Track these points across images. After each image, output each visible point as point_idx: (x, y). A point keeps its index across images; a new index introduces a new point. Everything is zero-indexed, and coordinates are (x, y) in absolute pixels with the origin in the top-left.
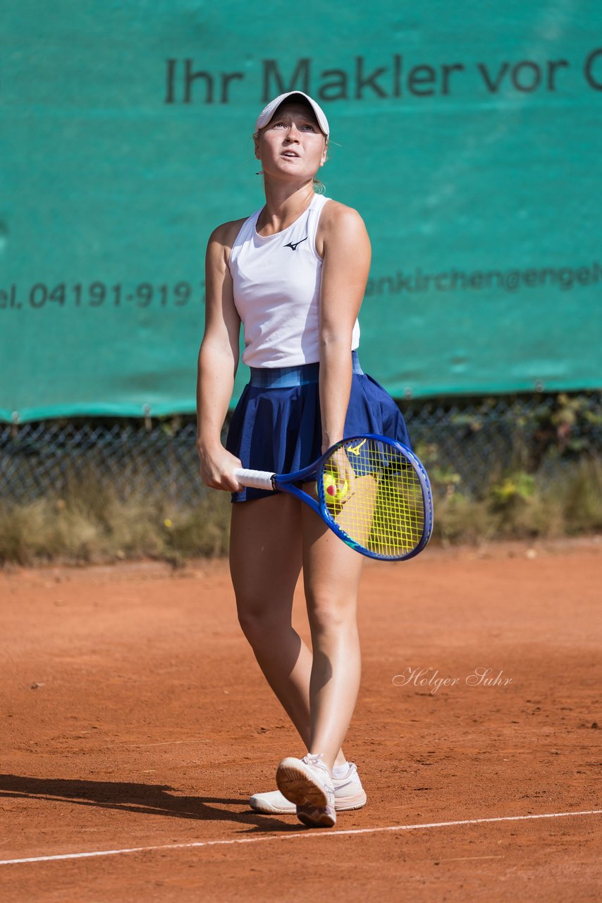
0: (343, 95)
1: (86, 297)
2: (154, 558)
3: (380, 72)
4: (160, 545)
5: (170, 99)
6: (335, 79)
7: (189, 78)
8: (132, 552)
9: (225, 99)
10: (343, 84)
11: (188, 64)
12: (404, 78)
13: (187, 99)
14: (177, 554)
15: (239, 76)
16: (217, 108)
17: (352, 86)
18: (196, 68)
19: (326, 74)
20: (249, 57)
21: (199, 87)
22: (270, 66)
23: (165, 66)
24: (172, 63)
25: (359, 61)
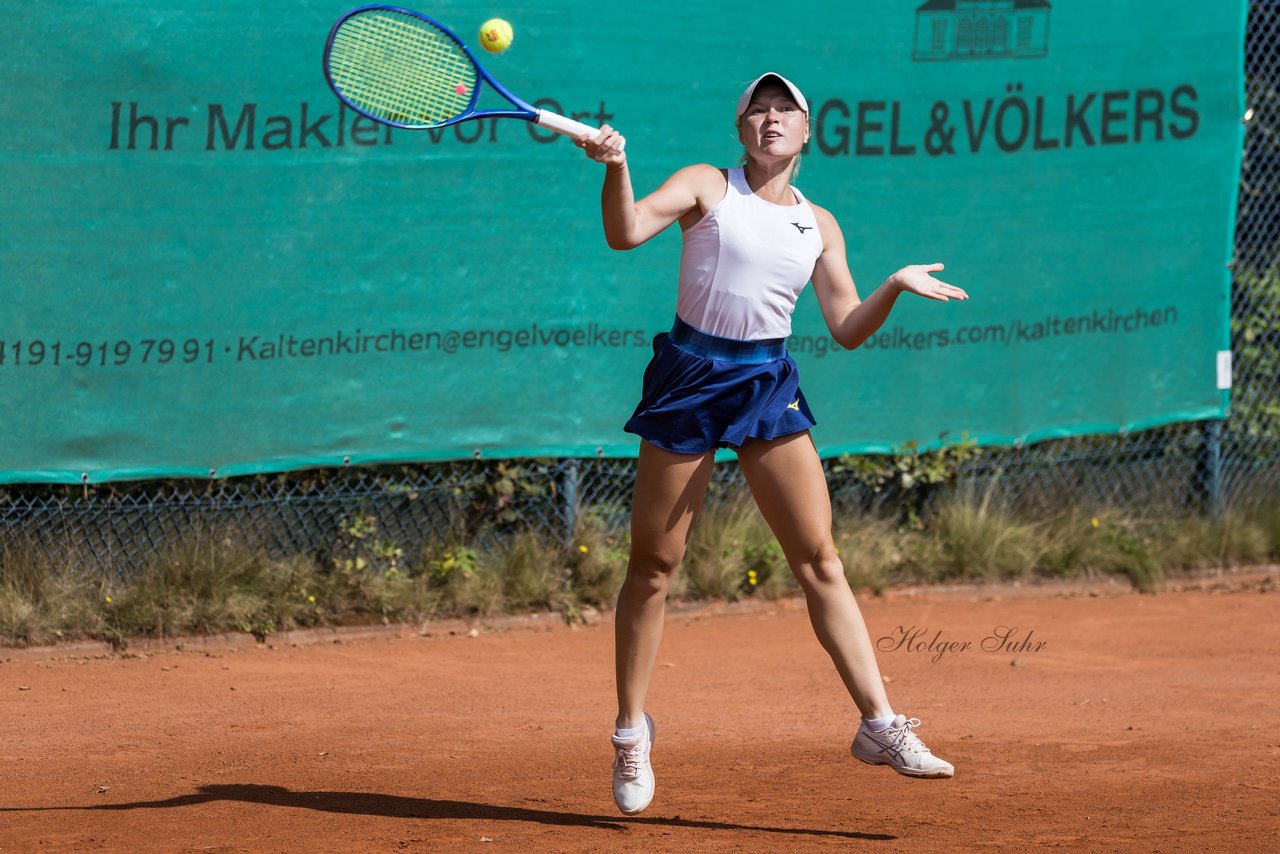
0: (287, 143)
1: (25, 355)
2: (94, 637)
3: (324, 119)
4: (101, 624)
5: (114, 145)
6: (281, 125)
7: (134, 123)
8: (72, 631)
9: (169, 146)
10: (288, 131)
11: (134, 107)
12: (348, 127)
13: (132, 146)
14: (118, 633)
15: (184, 121)
16: (163, 157)
17: (296, 133)
18: (140, 114)
19: (270, 121)
20: (195, 101)
21: (144, 130)
22: (215, 111)
23: (110, 109)
24: (117, 106)
25: (304, 107)
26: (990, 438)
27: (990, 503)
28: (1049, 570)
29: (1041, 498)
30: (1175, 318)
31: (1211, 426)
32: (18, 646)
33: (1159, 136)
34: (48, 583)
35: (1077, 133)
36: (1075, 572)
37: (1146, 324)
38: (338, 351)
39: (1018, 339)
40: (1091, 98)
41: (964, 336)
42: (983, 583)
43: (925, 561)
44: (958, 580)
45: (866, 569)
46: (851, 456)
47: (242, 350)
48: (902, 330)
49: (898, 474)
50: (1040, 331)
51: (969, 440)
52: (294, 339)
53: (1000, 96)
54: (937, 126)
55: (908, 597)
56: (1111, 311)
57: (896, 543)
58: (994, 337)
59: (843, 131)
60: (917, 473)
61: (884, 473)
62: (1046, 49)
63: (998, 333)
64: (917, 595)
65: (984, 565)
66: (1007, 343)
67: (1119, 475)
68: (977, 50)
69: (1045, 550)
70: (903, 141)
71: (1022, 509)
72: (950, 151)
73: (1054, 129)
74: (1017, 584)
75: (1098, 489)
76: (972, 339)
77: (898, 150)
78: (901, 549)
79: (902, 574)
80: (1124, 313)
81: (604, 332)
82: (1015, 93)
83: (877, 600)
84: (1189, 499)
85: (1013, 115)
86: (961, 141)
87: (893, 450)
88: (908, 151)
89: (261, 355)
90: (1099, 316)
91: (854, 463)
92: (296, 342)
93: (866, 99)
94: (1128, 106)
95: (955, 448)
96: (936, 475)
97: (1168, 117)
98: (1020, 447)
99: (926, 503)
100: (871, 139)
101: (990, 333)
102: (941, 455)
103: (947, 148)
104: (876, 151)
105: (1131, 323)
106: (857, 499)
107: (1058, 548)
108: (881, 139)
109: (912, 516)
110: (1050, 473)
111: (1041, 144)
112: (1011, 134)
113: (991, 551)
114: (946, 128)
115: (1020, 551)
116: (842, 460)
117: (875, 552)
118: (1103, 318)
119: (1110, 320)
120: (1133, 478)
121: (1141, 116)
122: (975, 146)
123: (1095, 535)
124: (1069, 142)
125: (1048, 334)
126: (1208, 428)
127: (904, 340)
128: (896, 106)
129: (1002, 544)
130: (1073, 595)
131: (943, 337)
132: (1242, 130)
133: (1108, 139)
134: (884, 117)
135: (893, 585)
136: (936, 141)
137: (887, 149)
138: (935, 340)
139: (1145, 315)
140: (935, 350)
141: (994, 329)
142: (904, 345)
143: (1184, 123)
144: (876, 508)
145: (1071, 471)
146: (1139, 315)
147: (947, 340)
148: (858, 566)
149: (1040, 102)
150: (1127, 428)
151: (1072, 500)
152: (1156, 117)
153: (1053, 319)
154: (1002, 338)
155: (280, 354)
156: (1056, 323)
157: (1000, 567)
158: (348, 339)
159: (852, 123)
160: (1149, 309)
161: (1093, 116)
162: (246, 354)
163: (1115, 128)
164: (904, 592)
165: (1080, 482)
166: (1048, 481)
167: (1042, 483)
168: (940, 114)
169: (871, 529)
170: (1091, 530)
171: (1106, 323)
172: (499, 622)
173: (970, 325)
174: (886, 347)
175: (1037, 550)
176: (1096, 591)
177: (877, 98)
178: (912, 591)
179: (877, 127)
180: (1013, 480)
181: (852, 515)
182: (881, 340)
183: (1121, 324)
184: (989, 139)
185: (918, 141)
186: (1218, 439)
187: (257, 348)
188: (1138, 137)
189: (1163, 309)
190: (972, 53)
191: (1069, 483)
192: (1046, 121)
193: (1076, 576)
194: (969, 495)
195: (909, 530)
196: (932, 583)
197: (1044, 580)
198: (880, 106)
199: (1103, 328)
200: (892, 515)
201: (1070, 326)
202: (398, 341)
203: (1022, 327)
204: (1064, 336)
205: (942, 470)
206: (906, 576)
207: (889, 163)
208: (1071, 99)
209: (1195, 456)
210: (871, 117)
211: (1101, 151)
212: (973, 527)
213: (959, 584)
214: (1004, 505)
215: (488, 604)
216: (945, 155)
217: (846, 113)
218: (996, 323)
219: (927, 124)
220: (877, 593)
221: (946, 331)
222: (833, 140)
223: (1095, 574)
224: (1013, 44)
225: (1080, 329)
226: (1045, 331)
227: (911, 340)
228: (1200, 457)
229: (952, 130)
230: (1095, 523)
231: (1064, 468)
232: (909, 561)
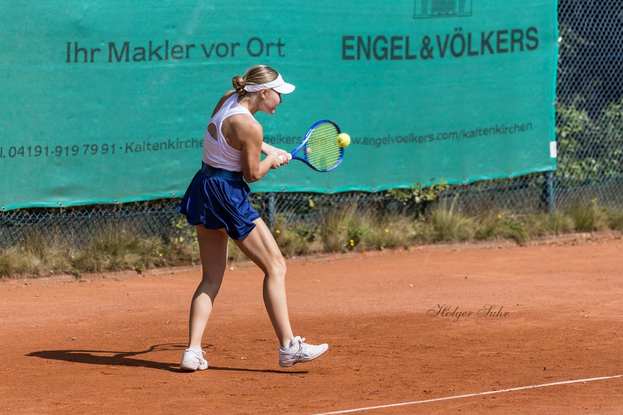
0: (144, 59)
1: (33, 152)
2: (67, 273)
3: (159, 48)
4: (70, 267)
5: (68, 61)
6: (141, 51)
7: (77, 51)
8: (57, 271)
9: (92, 61)
10: (144, 54)
11: (76, 44)
12: (170, 51)
13: (76, 61)
14: (78, 271)
15: (98, 50)
16: (89, 65)
17: (147, 54)
18: (79, 47)
19: (136, 49)
20: (103, 41)
21: (81, 54)
22: (112, 45)
23: (66, 45)
24: (69, 44)
25: (150, 43)
26: (453, 180)
27: (454, 209)
28: (480, 237)
29: (476, 206)
30: (531, 128)
31: (549, 174)
32: (34, 277)
33: (522, 49)
34: (46, 250)
35: (486, 49)
36: (492, 238)
37: (519, 131)
38: (169, 148)
39: (464, 138)
40: (491, 33)
41: (440, 137)
42: (452, 243)
43: (427, 234)
44: (441, 242)
45: (401, 238)
46: (393, 189)
47: (127, 148)
48: (413, 135)
49: (414, 197)
50: (473, 134)
51: (444, 181)
52: (150, 143)
53: (452, 33)
54: (425, 46)
55: (419, 250)
56: (503, 125)
57: (414, 227)
58: (453, 137)
59: (385, 49)
60: (422, 196)
61: (407, 197)
62: (471, 12)
63: (455, 136)
64: (423, 249)
65: (452, 236)
66: (459, 139)
67: (509, 196)
68: (441, 13)
69: (478, 228)
70: (411, 53)
71: (468, 211)
72: (432, 57)
73: (476, 47)
74: (467, 244)
75: (500, 202)
76: (444, 138)
77: (409, 57)
78: (416, 229)
79: (417, 240)
80: (509, 126)
81: (284, 138)
82: (458, 32)
83: (406, 252)
84: (540, 205)
85: (458, 41)
86: (436, 53)
87: (411, 186)
88: (413, 57)
89: (136, 150)
90: (498, 128)
91: (394, 192)
92: (150, 145)
93: (393, 35)
94: (508, 36)
95: (438, 185)
96: (430, 197)
97: (525, 41)
98: (466, 184)
99: (426, 209)
100: (397, 53)
101: (452, 136)
102: (432, 188)
103: (430, 56)
104: (400, 58)
105: (512, 130)
106: (396, 208)
107: (484, 228)
108: (401, 53)
109: (420, 215)
110: (479, 196)
111: (471, 54)
112: (458, 50)
113: (455, 229)
114: (429, 47)
115: (467, 229)
116: (389, 191)
117: (405, 230)
118: (500, 128)
119: (503, 129)
120: (515, 197)
121: (514, 41)
122: (442, 55)
123: (500, 222)
124: (483, 53)
125: (477, 135)
126: (547, 175)
127: (414, 139)
128: (407, 38)
129: (460, 226)
130: (491, 248)
131: (431, 138)
132: (558, 46)
133: (500, 51)
134: (402, 43)
135: (413, 245)
136: (425, 53)
137: (404, 57)
138: (428, 139)
139: (518, 126)
140: (428, 143)
141: (453, 134)
142: (414, 142)
143: (532, 43)
144: (404, 212)
145: (489, 194)
146: (516, 126)
147: (433, 138)
148: (398, 237)
149: (470, 35)
150: (512, 175)
151: (489, 207)
152: (520, 41)
153: (478, 129)
154: (457, 137)
155: (144, 150)
156: (480, 130)
157: (458, 236)
158: (173, 143)
159: (389, 46)
160: (520, 124)
161: (493, 41)
162: (129, 150)
163: (503, 46)
164: (418, 248)
165: (492, 199)
166: (478, 199)
167: (476, 200)
168: (426, 41)
169: (402, 221)
170: (498, 220)
171: (501, 130)
172: (242, 264)
173: (442, 132)
174: (407, 142)
175: (475, 229)
176: (501, 246)
177: (399, 35)
178: (421, 248)
179: (400, 47)
180: (463, 199)
181: (394, 215)
182: (404, 139)
183: (508, 130)
184: (448, 52)
185: (418, 53)
186: (551, 179)
187: (133, 147)
188: (512, 50)
189: (526, 123)
190: (439, 15)
191: (488, 199)
192: (473, 43)
193: (492, 240)
194: (445, 205)
195: (419, 221)
196: (430, 244)
197: (478, 242)
198: (400, 38)
199: (500, 132)
200: (411, 214)
201: (486, 132)
202: (195, 144)
203: (465, 132)
204: (483, 136)
205: (432, 195)
206: (418, 241)
207: (405, 63)
208: (483, 34)
209: (542, 187)
210: (397, 43)
211: (497, 56)
212: (447, 219)
213: (442, 244)
214: (460, 209)
215: (237, 256)
216: (429, 59)
217: (386, 42)
218: (454, 131)
219: (422, 46)
220: (406, 248)
221: (432, 135)
222: (381, 53)
223: (500, 239)
224: (457, 10)
225: (490, 133)
226: (475, 134)
227: (417, 139)
228: (544, 187)
229: (432, 48)
230: (500, 216)
231: (485, 193)
232: (420, 235)
